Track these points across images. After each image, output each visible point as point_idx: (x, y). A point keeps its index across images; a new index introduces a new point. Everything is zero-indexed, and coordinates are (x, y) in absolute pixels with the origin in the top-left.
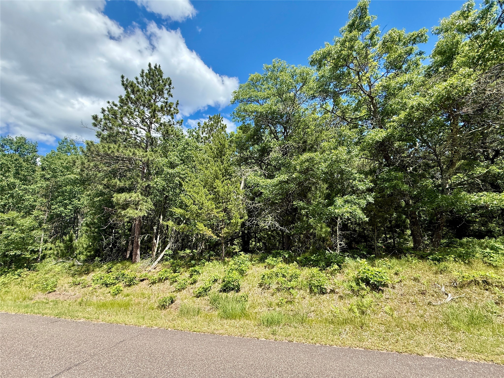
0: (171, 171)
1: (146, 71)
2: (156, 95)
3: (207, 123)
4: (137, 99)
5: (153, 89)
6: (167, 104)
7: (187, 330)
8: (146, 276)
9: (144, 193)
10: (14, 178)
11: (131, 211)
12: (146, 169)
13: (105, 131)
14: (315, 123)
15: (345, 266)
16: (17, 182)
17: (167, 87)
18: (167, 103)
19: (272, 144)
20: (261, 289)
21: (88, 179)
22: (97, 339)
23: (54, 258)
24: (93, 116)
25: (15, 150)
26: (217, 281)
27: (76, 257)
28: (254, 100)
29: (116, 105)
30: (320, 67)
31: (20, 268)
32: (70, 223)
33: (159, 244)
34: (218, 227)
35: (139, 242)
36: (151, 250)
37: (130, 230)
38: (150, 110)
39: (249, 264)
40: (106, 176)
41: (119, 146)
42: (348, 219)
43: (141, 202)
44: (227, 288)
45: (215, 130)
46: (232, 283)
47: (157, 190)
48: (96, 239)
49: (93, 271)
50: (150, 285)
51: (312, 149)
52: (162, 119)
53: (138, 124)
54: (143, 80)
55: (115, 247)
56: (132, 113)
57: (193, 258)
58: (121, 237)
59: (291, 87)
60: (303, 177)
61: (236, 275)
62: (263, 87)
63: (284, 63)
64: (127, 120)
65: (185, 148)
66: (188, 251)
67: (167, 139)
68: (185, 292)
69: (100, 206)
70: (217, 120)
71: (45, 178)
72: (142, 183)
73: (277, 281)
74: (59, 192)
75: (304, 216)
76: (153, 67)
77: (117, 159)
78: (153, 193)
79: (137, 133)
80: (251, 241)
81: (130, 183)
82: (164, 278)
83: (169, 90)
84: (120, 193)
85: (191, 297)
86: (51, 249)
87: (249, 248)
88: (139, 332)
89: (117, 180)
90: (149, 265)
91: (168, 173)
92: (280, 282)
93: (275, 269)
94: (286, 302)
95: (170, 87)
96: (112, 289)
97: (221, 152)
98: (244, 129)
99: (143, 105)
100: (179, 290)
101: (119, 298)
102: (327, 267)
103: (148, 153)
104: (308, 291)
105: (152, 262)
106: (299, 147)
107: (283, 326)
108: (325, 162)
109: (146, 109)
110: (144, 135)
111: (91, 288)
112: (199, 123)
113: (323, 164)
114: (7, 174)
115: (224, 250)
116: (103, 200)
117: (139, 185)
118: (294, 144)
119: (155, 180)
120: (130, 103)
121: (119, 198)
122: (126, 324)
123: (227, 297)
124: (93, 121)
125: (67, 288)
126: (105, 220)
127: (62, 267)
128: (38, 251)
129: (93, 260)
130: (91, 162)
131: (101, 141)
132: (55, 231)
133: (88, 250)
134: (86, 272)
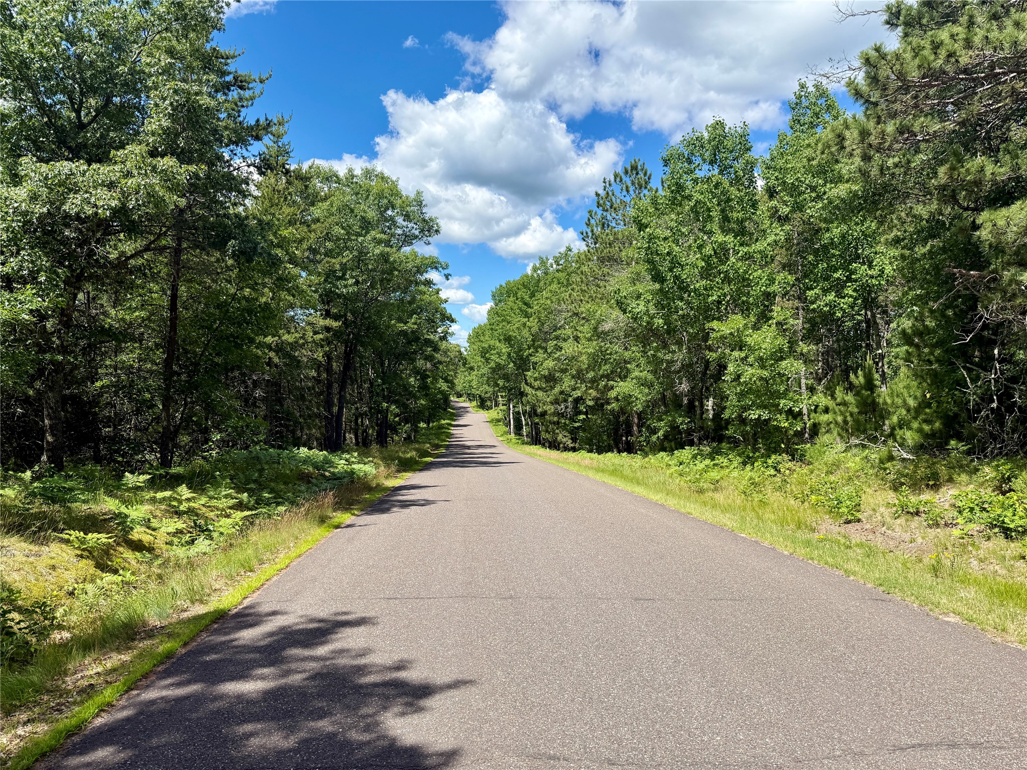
10: (723, 232)
16: (729, 238)
23: (839, 435)
25: (711, 163)
27: (892, 435)
31: (775, 452)
32: (858, 337)
41: (971, 23)
48: (942, 381)
49: (951, 480)
55: (1010, 409)
69: (937, 268)
71: (780, 218)
86: (827, 410)
111: (956, 532)
114: (709, 227)
116: (944, 250)
125: (889, 519)
126: (960, 315)
127: (862, 459)
128: (800, 413)
129: (942, 446)
130: (885, 122)
131: (906, 35)
132: (826, 362)
133: (922, 417)
134: (931, 483)
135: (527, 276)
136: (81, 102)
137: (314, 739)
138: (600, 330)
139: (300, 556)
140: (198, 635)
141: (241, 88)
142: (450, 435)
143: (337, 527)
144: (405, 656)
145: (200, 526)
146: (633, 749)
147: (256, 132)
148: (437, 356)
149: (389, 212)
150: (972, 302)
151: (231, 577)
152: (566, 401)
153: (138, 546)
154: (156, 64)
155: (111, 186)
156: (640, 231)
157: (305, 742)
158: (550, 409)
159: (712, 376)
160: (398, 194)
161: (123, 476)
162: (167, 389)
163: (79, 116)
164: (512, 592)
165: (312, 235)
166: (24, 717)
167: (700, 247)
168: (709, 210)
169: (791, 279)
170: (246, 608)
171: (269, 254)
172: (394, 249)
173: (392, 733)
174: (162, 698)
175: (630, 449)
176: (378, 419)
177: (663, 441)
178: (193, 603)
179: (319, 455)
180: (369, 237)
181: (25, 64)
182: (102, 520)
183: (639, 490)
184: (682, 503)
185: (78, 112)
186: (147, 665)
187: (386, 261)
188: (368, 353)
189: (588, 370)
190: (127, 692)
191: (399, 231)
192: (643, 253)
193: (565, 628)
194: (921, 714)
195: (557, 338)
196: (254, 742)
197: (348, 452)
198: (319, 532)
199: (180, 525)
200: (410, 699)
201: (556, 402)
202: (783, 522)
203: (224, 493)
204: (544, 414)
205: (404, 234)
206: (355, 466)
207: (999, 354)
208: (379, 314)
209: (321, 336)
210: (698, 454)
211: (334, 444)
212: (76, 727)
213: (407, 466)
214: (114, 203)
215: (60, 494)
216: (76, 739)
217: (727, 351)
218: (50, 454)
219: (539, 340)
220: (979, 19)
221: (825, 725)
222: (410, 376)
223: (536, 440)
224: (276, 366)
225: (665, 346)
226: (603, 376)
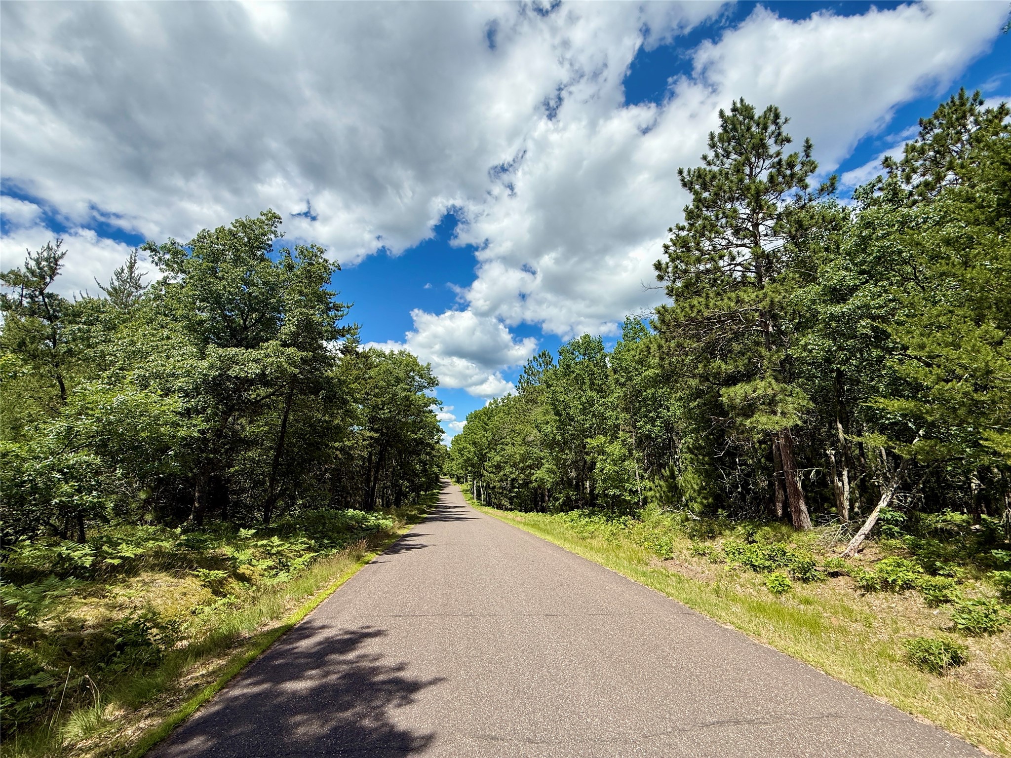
0: (837, 309)
1: (718, 131)
2: (750, 164)
4: (716, 194)
5: (742, 154)
6: (781, 165)
8: (840, 565)
9: (780, 377)
10: (591, 390)
11: (764, 419)
12: (772, 324)
13: (677, 280)
16: (594, 394)
17: (772, 128)
18: (779, 162)
21: (673, 372)
23: (658, 504)
24: (655, 265)
25: (584, 355)
27: (686, 505)
29: (682, 228)
31: (624, 514)
32: (664, 447)
33: (851, 492)
35: (799, 485)
36: (834, 505)
37: (769, 458)
38: (747, 200)
40: (698, 360)
41: (707, 297)
43: (780, 397)
47: (809, 364)
48: (710, 475)
49: (720, 534)
50: (859, 592)
53: (730, 242)
54: (715, 151)
55: (748, 493)
56: (713, 227)
57: (990, 540)
58: (754, 471)
64: (708, 243)
65: (864, 238)
66: (957, 517)
69: (703, 413)
70: (957, 113)
71: (620, 384)
72: (771, 356)
74: (640, 402)
76: (729, 113)
77: (708, 324)
78: (801, 372)
79: (733, 259)
81: (746, 361)
82: (900, 582)
83: (776, 132)
84: (730, 385)
86: (651, 489)
88: (874, 710)
89: (718, 362)
90: (841, 541)
91: (832, 317)
95: (777, 124)
96: (768, 579)
99: (729, 199)
100: (970, 632)
101: (789, 601)
103: (768, 289)
105: (845, 533)
109: (738, 202)
110: (748, 256)
111: (727, 567)
114: (584, 387)
116: (705, 406)
117: (766, 362)
119: (802, 343)
120: (704, 209)
121: (732, 394)
122: (827, 673)
124: (657, 273)
125: (688, 558)
126: (717, 440)
127: (672, 519)
128: (637, 491)
129: (714, 513)
130: (670, 341)
131: (677, 300)
132: (649, 461)
133: (702, 495)
134: (710, 535)
135: (486, 408)
136: (248, 316)
137: (340, 727)
138: (526, 440)
139: (342, 584)
140: (272, 644)
141: (337, 310)
142: (438, 500)
143: (367, 563)
144: (405, 660)
145: (282, 563)
146: (545, 730)
147: (342, 333)
148: (434, 452)
149: (412, 374)
150: (722, 433)
151: (298, 600)
152: (507, 480)
153: (242, 578)
154: (292, 299)
155: (257, 361)
156: (547, 387)
157: (335, 729)
158: (498, 485)
159: (588, 468)
160: (417, 365)
161: (239, 530)
162: (274, 473)
163: (245, 323)
164: (472, 611)
165: (368, 386)
166: (146, 712)
167: (580, 398)
168: (583, 378)
169: (628, 417)
170: (305, 623)
171: (343, 398)
172: (413, 393)
173: (391, 721)
174: (243, 695)
175: (543, 510)
176: (396, 490)
177: (562, 506)
178: (272, 619)
179: (360, 513)
180: (399, 387)
181: (219, 296)
182: (221, 560)
183: (549, 538)
184: (573, 546)
185: (245, 321)
186: (235, 669)
187: (408, 400)
188: (393, 451)
189: (519, 463)
190: (220, 690)
191: (416, 384)
192: (550, 399)
193: (504, 637)
194: (717, 699)
195: (502, 443)
196: (301, 730)
197: (376, 511)
198: (355, 567)
199: (270, 563)
200: (404, 694)
201: (501, 480)
202: (630, 560)
203: (300, 541)
204: (494, 487)
205: (419, 385)
206: (381, 521)
207: (739, 460)
208: (401, 429)
209: (367, 442)
210: (582, 514)
211: (369, 507)
212: (182, 720)
213: (412, 520)
214: (258, 371)
215: (197, 544)
216: (180, 730)
217: (596, 455)
218: (195, 514)
219: (493, 444)
220: (712, 295)
221: (661, 708)
222: (417, 464)
223: (489, 503)
224: (340, 459)
225: (562, 451)
226: (528, 466)
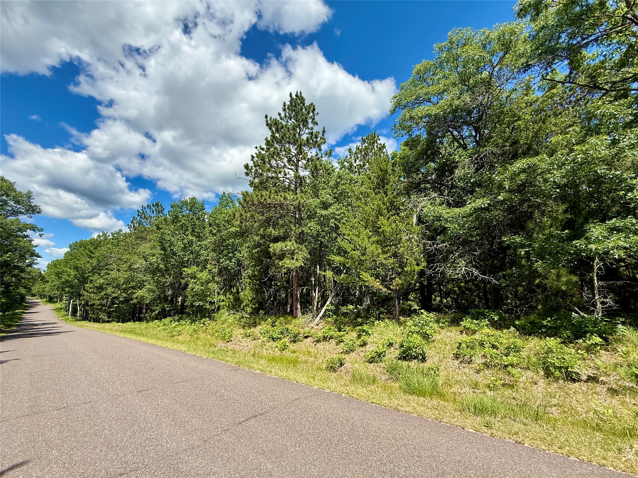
0: (324, 212)
1: (288, 103)
2: (300, 128)
3: (360, 147)
4: (282, 137)
5: (297, 121)
6: (312, 135)
7: (363, 399)
8: (309, 333)
9: (298, 241)
10: (192, 236)
11: (288, 262)
12: (298, 213)
13: (256, 178)
14: (529, 109)
15: (618, 341)
16: (194, 238)
17: (311, 114)
18: (312, 133)
19: (457, 157)
20: (457, 362)
21: (246, 231)
22: (274, 393)
23: (227, 310)
24: (245, 165)
25: (190, 211)
26: (392, 345)
27: (243, 309)
28: (424, 100)
29: (263, 149)
30: (537, 15)
31: (204, 318)
32: (235, 275)
33: (318, 298)
34: (387, 277)
35: (299, 296)
36: (311, 305)
37: (288, 282)
38: (296, 146)
39: (435, 326)
40: (261, 226)
41: (270, 192)
42: (621, 260)
43: (296, 251)
44: (407, 356)
45: (371, 154)
46: (414, 350)
47: (310, 236)
48: (258, 291)
49: (259, 323)
50: (314, 343)
51: (530, 151)
52: (309, 154)
53: (285, 165)
54: (285, 113)
55: (276, 300)
56: (278, 154)
57: (358, 315)
58: (280, 289)
59: (482, 64)
60: (516, 198)
61: (417, 339)
62: (436, 78)
63: (467, 32)
64: (275, 162)
65: (337, 183)
66: (351, 307)
67: (317, 176)
68: (355, 355)
69: (259, 256)
70: (372, 140)
71: (212, 234)
72: (295, 230)
73: (483, 353)
74: (224, 246)
75: (522, 258)
76: (294, 96)
77: (269, 207)
78: (307, 239)
79: (286, 175)
80: (433, 297)
81: (284, 231)
82: (329, 336)
83: (313, 117)
84: (275, 242)
85: (362, 361)
86: (223, 301)
87: (431, 306)
88: (312, 392)
89: (271, 229)
90: (311, 321)
91: (322, 216)
92: (488, 355)
93: (477, 336)
94: (503, 385)
95: (313, 113)
96: (279, 344)
97: (382, 181)
98: (412, 144)
99: (288, 142)
100: (347, 352)
101: (286, 353)
102: (578, 338)
103: (299, 195)
104: (542, 373)
105: (313, 317)
106: (504, 153)
107: (502, 418)
108: (560, 167)
109: (292, 146)
110: (293, 175)
111: (260, 341)
112: (350, 149)
113: (555, 172)
114: (187, 233)
115: (397, 307)
116: (261, 252)
117: (293, 233)
118: (495, 150)
119: (309, 225)
120: (275, 143)
121: (275, 247)
122: (297, 382)
123: (409, 367)
124: (245, 171)
125: (241, 339)
126: (264, 272)
127: (234, 318)
128: (214, 302)
129: (258, 312)
130: (247, 213)
131: (254, 190)
132: (224, 283)
133: (253, 303)
134: (254, 325)
135: (94, 239)
138: (132, 267)
142: (22, 319)
148: (23, 274)
149: (4, 198)
150: (268, 268)
152: (107, 298)
156: (157, 229)
158: (97, 302)
159: (182, 288)
160: (14, 190)
167: (182, 240)
168: (187, 227)
169: (215, 255)
172: (3, 216)
175: (140, 320)
177: (157, 315)
183: (143, 339)
184: (164, 342)
189: (123, 284)
191: (9, 208)
192: (158, 238)
194: (247, 408)
195: (107, 269)
201: (101, 299)
202: (205, 345)
204: (93, 305)
205: (13, 210)
207: (274, 283)
210: (173, 320)
217: (189, 279)
219: (97, 269)
220: (273, 192)
221: (216, 423)
223: (85, 318)
225: (163, 276)
226: (130, 287)
